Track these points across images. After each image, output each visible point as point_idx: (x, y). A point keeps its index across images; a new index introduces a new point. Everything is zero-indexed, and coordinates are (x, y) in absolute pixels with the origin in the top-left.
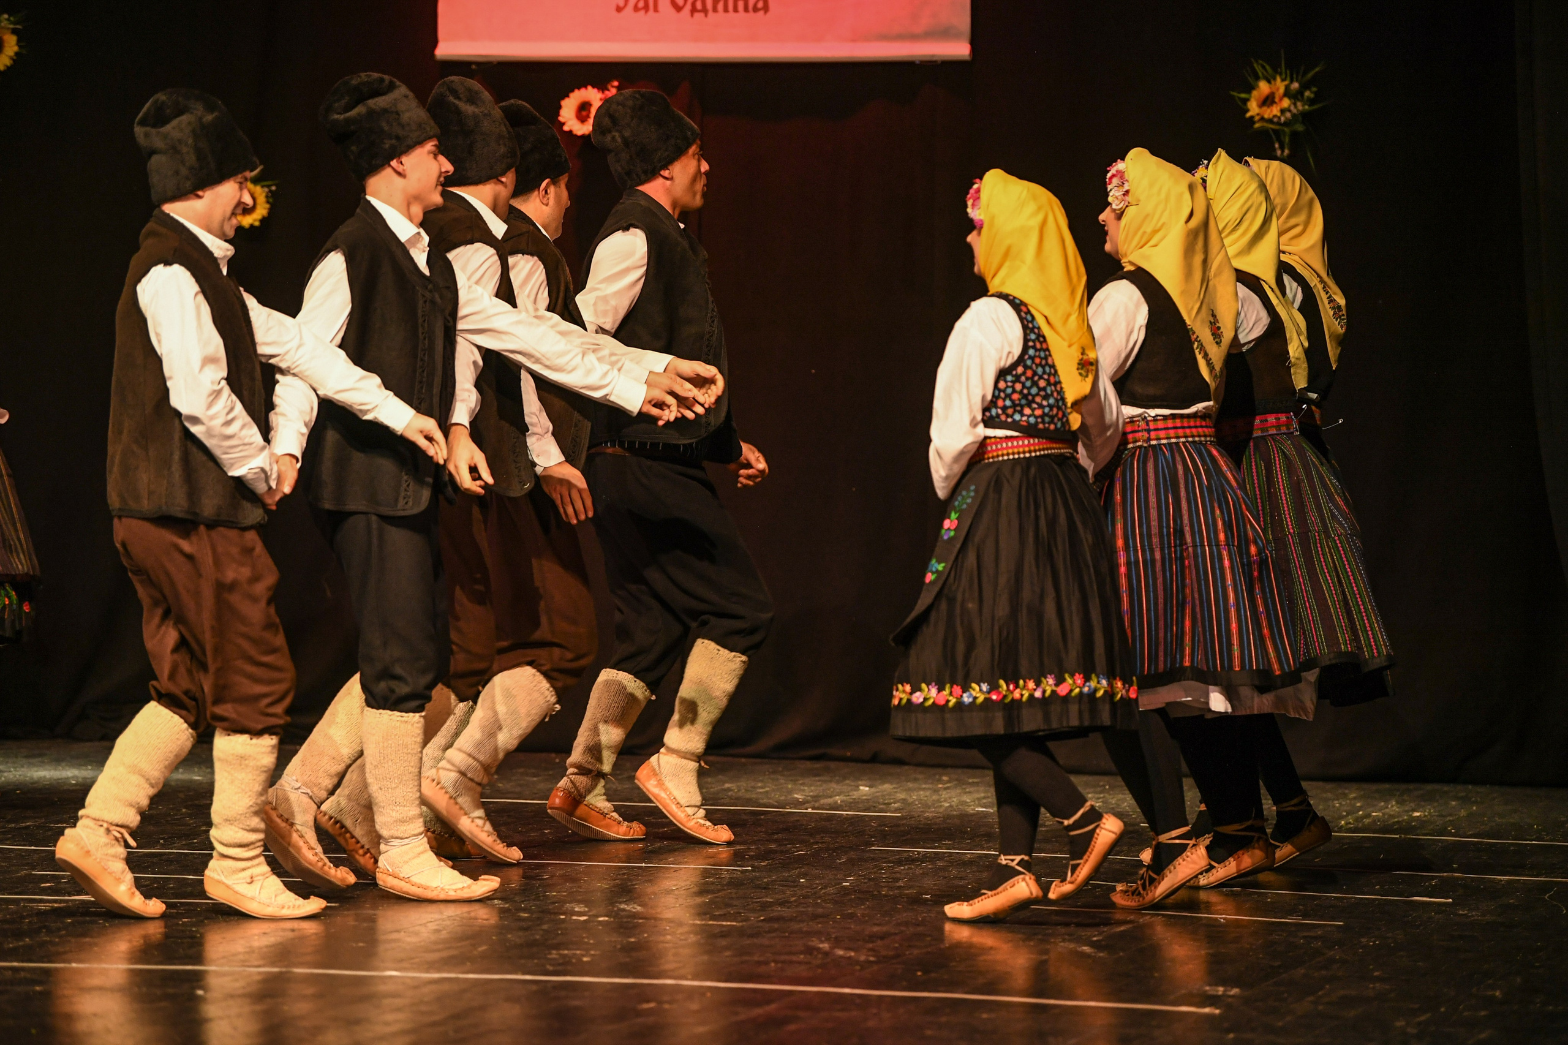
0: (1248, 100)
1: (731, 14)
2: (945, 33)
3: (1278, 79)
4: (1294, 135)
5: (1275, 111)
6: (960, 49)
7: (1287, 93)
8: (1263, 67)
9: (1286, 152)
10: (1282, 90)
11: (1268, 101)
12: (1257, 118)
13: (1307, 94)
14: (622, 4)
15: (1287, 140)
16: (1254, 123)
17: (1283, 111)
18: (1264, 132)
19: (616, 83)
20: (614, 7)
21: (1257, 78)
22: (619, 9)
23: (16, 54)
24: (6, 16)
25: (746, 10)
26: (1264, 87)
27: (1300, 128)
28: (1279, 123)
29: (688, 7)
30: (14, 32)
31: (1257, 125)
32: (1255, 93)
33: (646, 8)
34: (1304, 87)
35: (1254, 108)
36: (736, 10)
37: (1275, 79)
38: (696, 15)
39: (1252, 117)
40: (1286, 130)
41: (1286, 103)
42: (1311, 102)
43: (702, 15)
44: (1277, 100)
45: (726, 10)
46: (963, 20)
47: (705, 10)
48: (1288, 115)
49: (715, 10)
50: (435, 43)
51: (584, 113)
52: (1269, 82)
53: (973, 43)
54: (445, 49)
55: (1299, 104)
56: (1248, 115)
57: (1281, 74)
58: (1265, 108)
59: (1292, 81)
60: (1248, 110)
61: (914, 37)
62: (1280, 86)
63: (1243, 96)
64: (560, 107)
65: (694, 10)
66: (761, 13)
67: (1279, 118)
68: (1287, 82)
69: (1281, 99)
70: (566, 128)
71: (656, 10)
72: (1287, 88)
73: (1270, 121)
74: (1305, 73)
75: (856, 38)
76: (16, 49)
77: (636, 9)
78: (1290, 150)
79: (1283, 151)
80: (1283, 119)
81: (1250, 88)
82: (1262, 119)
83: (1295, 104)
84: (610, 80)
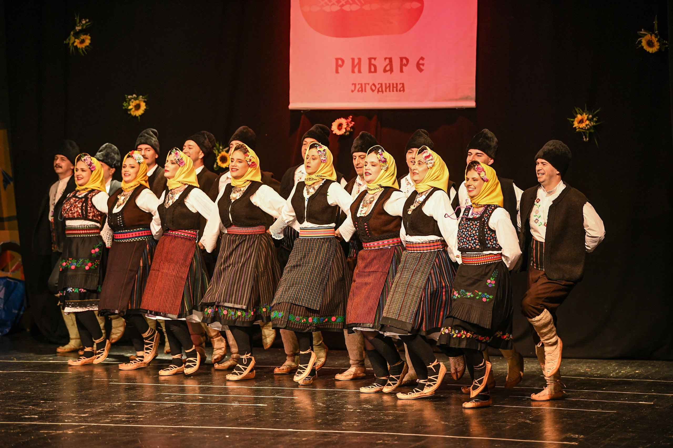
0: (574, 121)
1: (392, 92)
2: (467, 98)
3: (584, 114)
4: (590, 133)
5: (583, 125)
6: (472, 104)
7: (588, 119)
8: (579, 110)
9: (587, 139)
10: (586, 118)
11: (581, 121)
12: (577, 128)
13: (595, 119)
14: (353, 89)
15: (588, 135)
16: (576, 129)
17: (586, 125)
18: (579, 132)
19: (351, 117)
20: (351, 90)
21: (577, 114)
22: (352, 91)
23: (145, 109)
24: (141, 96)
25: (397, 91)
26: (579, 117)
27: (592, 131)
28: (585, 129)
29: (377, 90)
30: (144, 102)
31: (577, 130)
32: (576, 119)
33: (362, 91)
34: (594, 117)
35: (576, 124)
36: (393, 91)
37: (583, 114)
38: (379, 93)
39: (575, 127)
40: (588, 132)
41: (588, 122)
42: (596, 122)
43: (381, 93)
44: (584, 121)
45: (390, 91)
46: (473, 94)
47: (382, 91)
48: (588, 126)
49: (386, 91)
50: (288, 103)
51: (340, 127)
52: (581, 115)
53: (476, 102)
54: (292, 106)
55: (592, 123)
56: (574, 126)
57: (585, 112)
58: (580, 124)
59: (589, 115)
60: (574, 125)
61: (457, 100)
62: (585, 116)
63: (572, 120)
64: (332, 125)
65: (378, 91)
66: (402, 92)
67: (585, 128)
68: (588, 115)
69: (586, 121)
70: (334, 132)
71: (365, 91)
72: (588, 117)
73: (582, 129)
74: (594, 112)
75: (436, 100)
76: (145, 107)
77: (358, 91)
78: (589, 138)
79: (586, 139)
80: (586, 128)
81: (574, 117)
82: (579, 128)
83: (590, 123)
84: (349, 116)
